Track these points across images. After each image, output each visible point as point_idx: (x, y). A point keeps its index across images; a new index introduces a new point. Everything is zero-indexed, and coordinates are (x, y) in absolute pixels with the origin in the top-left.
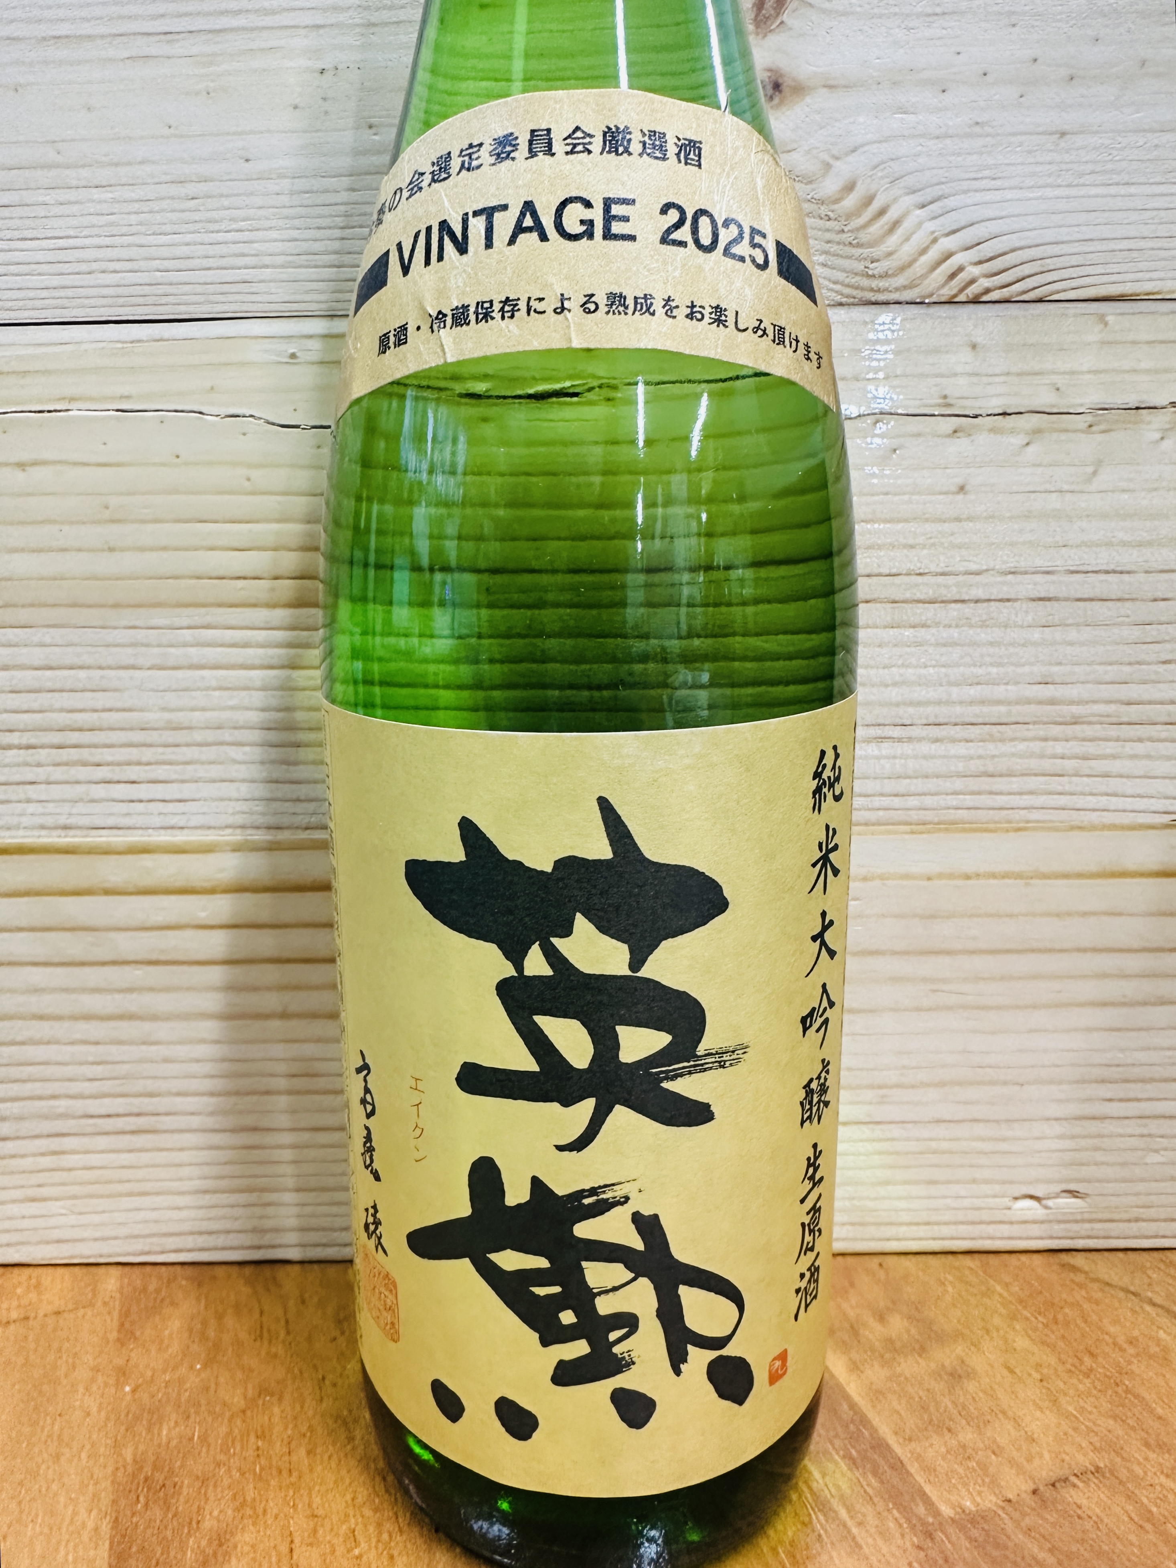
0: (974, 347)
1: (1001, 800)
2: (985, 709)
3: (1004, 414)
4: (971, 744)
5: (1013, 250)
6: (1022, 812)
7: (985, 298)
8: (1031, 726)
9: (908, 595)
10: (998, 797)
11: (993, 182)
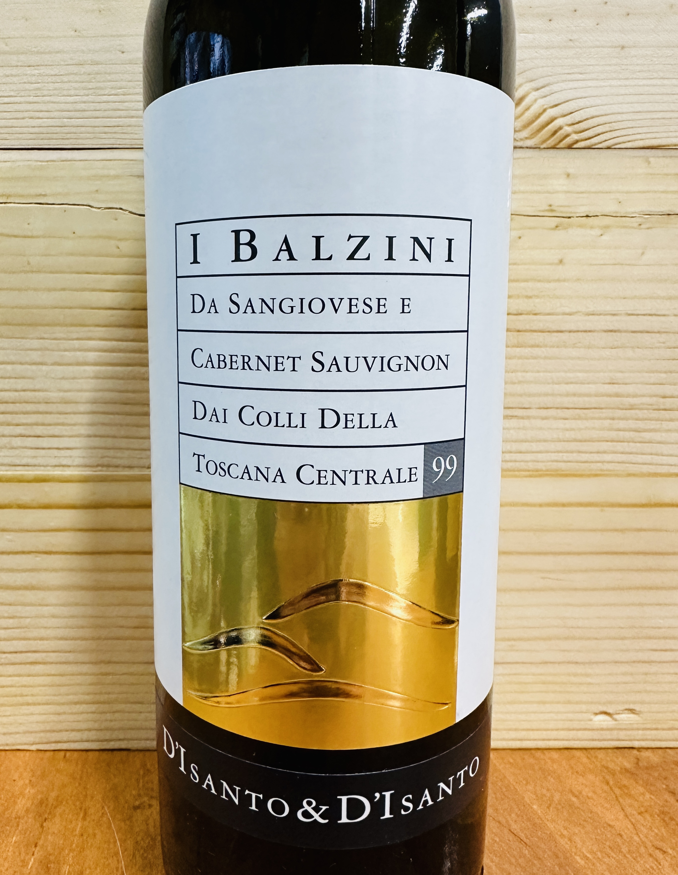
0: (568, 175)
1: (585, 457)
2: (575, 399)
3: (587, 216)
4: (566, 421)
5: (593, 117)
6: (599, 464)
7: (575, 146)
8: (604, 411)
9: (528, 327)
10: (583, 455)
11: (581, 76)
